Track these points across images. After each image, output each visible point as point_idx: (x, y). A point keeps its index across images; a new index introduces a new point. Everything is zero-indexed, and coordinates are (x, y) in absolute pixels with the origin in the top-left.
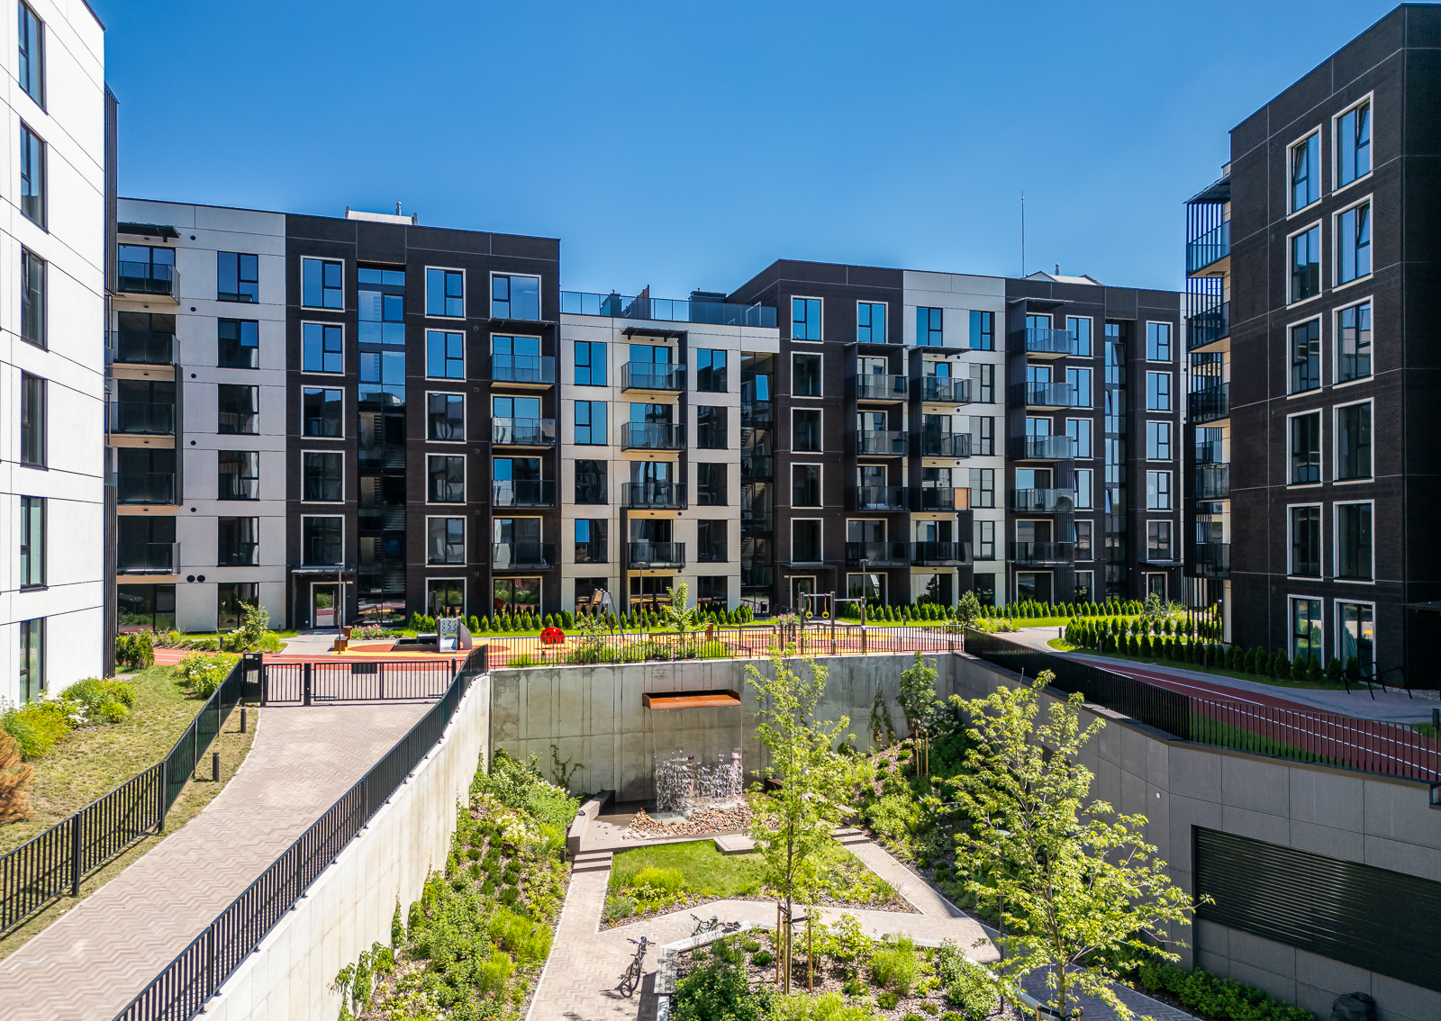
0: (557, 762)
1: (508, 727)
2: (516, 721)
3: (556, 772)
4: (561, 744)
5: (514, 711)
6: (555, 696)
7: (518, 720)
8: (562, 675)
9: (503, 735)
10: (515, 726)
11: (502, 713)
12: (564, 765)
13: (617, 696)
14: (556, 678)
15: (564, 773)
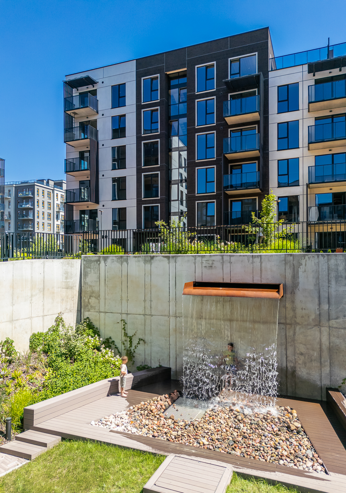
0: (126, 335)
1: (93, 301)
2: (98, 297)
3: (125, 343)
4: (129, 320)
5: (96, 289)
6: (124, 279)
7: (99, 296)
8: (129, 261)
9: (89, 307)
10: (97, 301)
11: (89, 289)
12: (131, 338)
13: (172, 283)
14: (125, 263)
15: (131, 346)
